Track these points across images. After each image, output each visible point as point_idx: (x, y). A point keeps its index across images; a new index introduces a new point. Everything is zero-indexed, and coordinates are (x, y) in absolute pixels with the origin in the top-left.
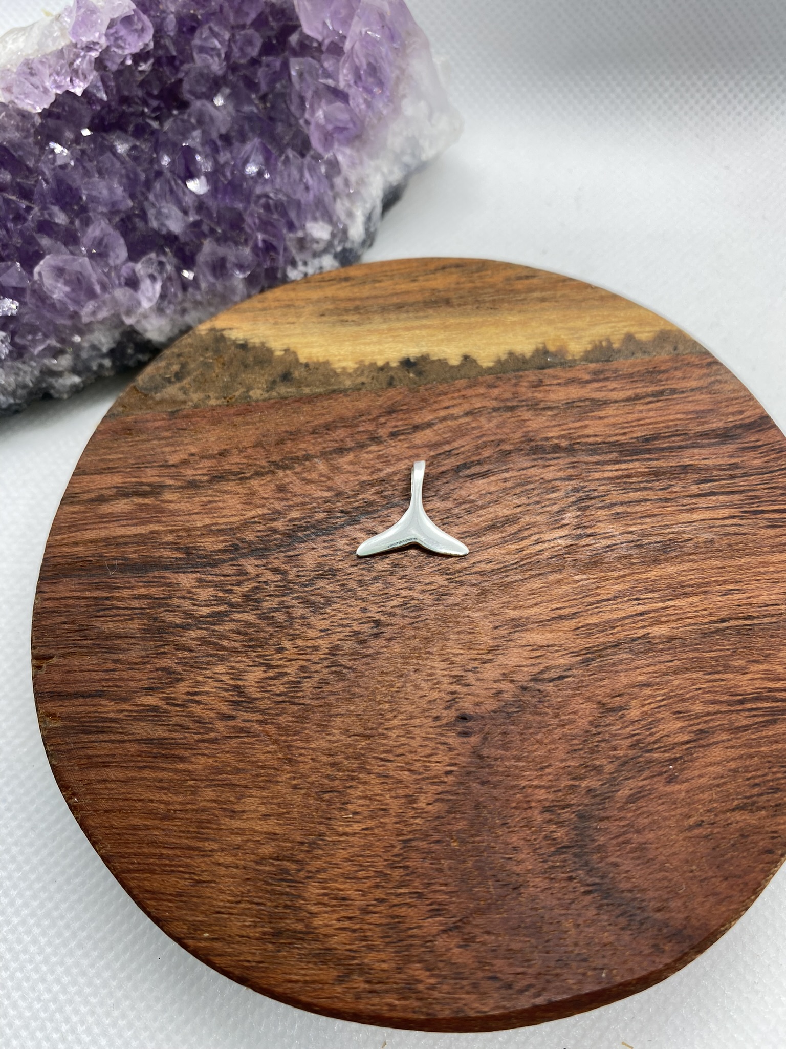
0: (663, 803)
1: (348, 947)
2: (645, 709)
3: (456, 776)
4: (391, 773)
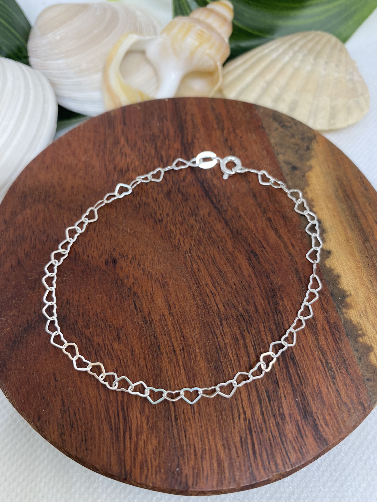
2: (119, 353)
3: (86, 259)
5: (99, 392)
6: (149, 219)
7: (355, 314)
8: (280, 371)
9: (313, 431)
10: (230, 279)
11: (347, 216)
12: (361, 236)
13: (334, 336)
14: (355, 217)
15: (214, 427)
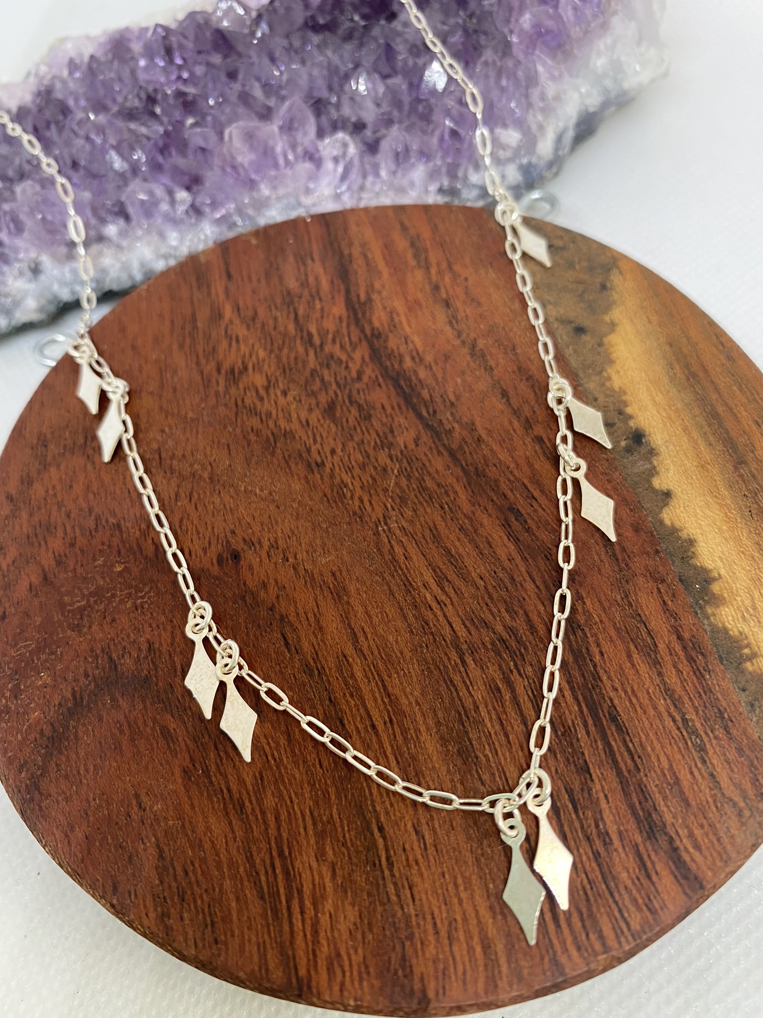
4: (179, 504)
5: (230, 823)
6: (297, 464)
7: (733, 616)
8: (592, 746)
9: (671, 863)
10: (471, 569)
11: (695, 416)
12: (730, 455)
13: (693, 664)
14: (713, 416)
15: (467, 874)
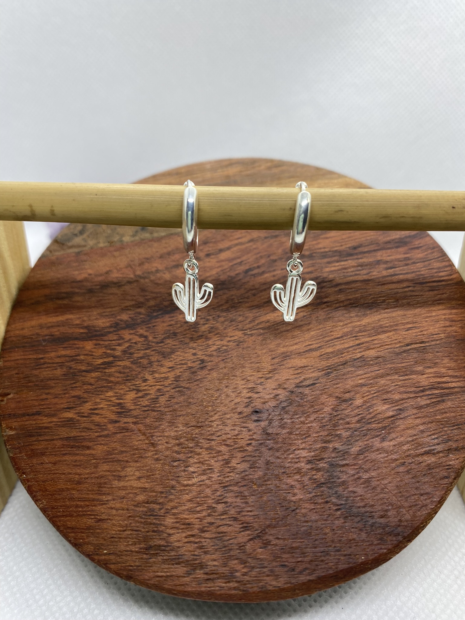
0: (380, 453)
1: (193, 553)
2: (365, 399)
3: (254, 447)
4: (215, 447)
5: (409, 416)
6: (198, 375)
8: (367, 258)
